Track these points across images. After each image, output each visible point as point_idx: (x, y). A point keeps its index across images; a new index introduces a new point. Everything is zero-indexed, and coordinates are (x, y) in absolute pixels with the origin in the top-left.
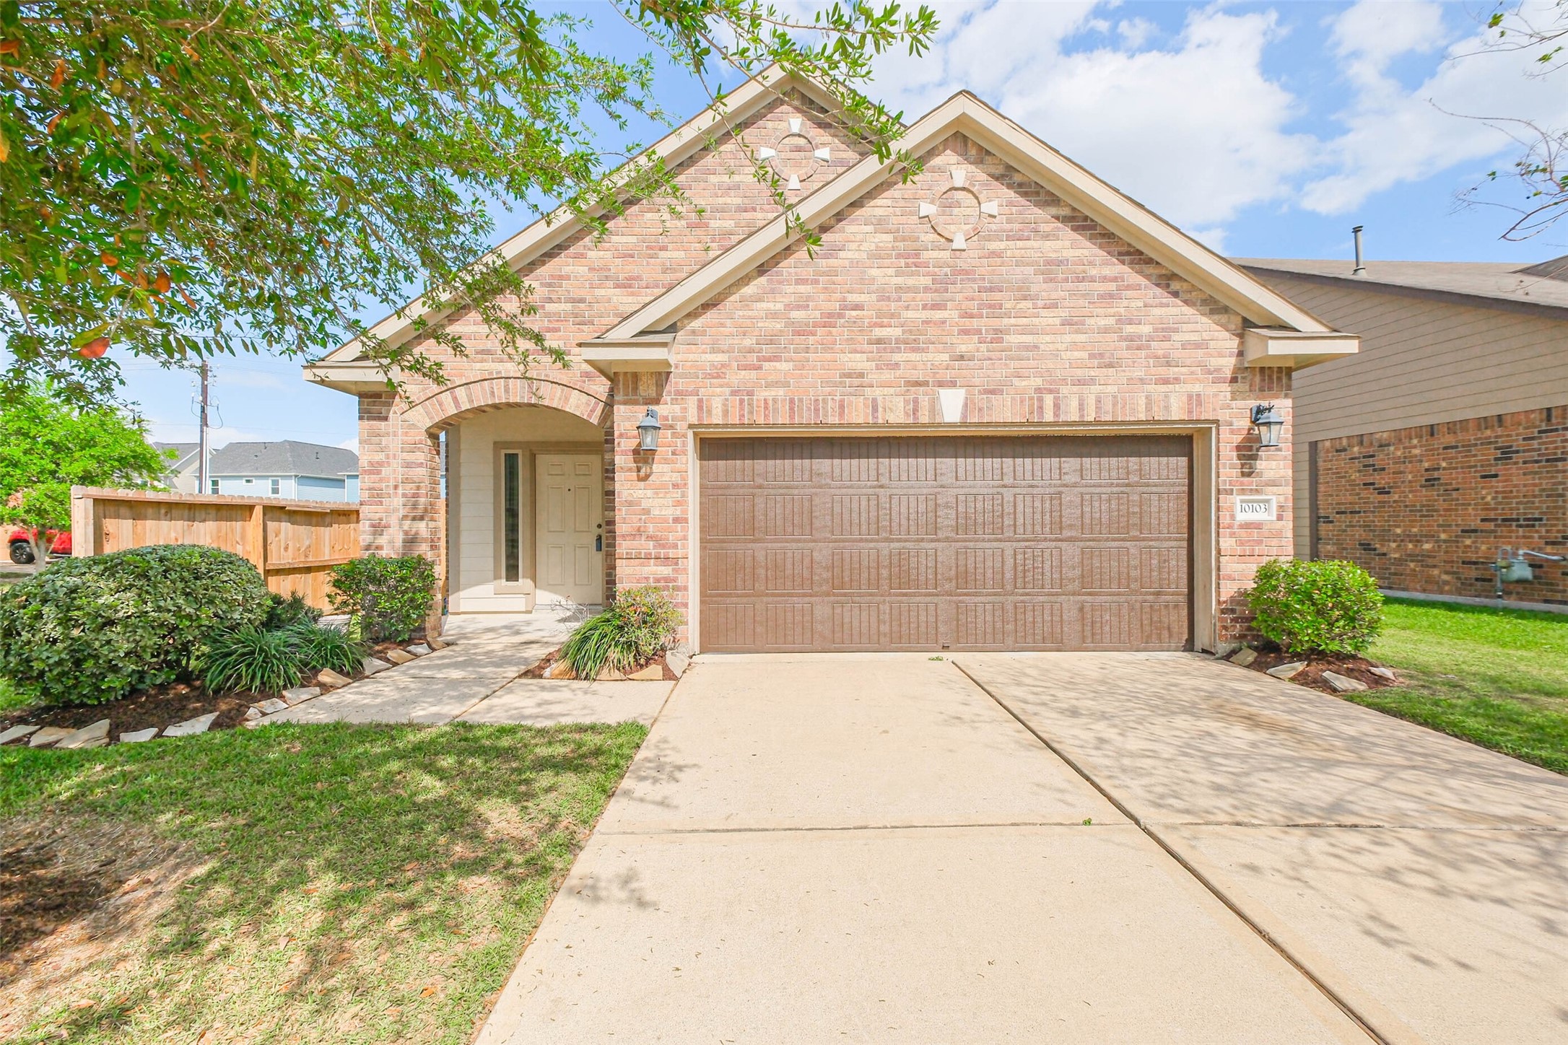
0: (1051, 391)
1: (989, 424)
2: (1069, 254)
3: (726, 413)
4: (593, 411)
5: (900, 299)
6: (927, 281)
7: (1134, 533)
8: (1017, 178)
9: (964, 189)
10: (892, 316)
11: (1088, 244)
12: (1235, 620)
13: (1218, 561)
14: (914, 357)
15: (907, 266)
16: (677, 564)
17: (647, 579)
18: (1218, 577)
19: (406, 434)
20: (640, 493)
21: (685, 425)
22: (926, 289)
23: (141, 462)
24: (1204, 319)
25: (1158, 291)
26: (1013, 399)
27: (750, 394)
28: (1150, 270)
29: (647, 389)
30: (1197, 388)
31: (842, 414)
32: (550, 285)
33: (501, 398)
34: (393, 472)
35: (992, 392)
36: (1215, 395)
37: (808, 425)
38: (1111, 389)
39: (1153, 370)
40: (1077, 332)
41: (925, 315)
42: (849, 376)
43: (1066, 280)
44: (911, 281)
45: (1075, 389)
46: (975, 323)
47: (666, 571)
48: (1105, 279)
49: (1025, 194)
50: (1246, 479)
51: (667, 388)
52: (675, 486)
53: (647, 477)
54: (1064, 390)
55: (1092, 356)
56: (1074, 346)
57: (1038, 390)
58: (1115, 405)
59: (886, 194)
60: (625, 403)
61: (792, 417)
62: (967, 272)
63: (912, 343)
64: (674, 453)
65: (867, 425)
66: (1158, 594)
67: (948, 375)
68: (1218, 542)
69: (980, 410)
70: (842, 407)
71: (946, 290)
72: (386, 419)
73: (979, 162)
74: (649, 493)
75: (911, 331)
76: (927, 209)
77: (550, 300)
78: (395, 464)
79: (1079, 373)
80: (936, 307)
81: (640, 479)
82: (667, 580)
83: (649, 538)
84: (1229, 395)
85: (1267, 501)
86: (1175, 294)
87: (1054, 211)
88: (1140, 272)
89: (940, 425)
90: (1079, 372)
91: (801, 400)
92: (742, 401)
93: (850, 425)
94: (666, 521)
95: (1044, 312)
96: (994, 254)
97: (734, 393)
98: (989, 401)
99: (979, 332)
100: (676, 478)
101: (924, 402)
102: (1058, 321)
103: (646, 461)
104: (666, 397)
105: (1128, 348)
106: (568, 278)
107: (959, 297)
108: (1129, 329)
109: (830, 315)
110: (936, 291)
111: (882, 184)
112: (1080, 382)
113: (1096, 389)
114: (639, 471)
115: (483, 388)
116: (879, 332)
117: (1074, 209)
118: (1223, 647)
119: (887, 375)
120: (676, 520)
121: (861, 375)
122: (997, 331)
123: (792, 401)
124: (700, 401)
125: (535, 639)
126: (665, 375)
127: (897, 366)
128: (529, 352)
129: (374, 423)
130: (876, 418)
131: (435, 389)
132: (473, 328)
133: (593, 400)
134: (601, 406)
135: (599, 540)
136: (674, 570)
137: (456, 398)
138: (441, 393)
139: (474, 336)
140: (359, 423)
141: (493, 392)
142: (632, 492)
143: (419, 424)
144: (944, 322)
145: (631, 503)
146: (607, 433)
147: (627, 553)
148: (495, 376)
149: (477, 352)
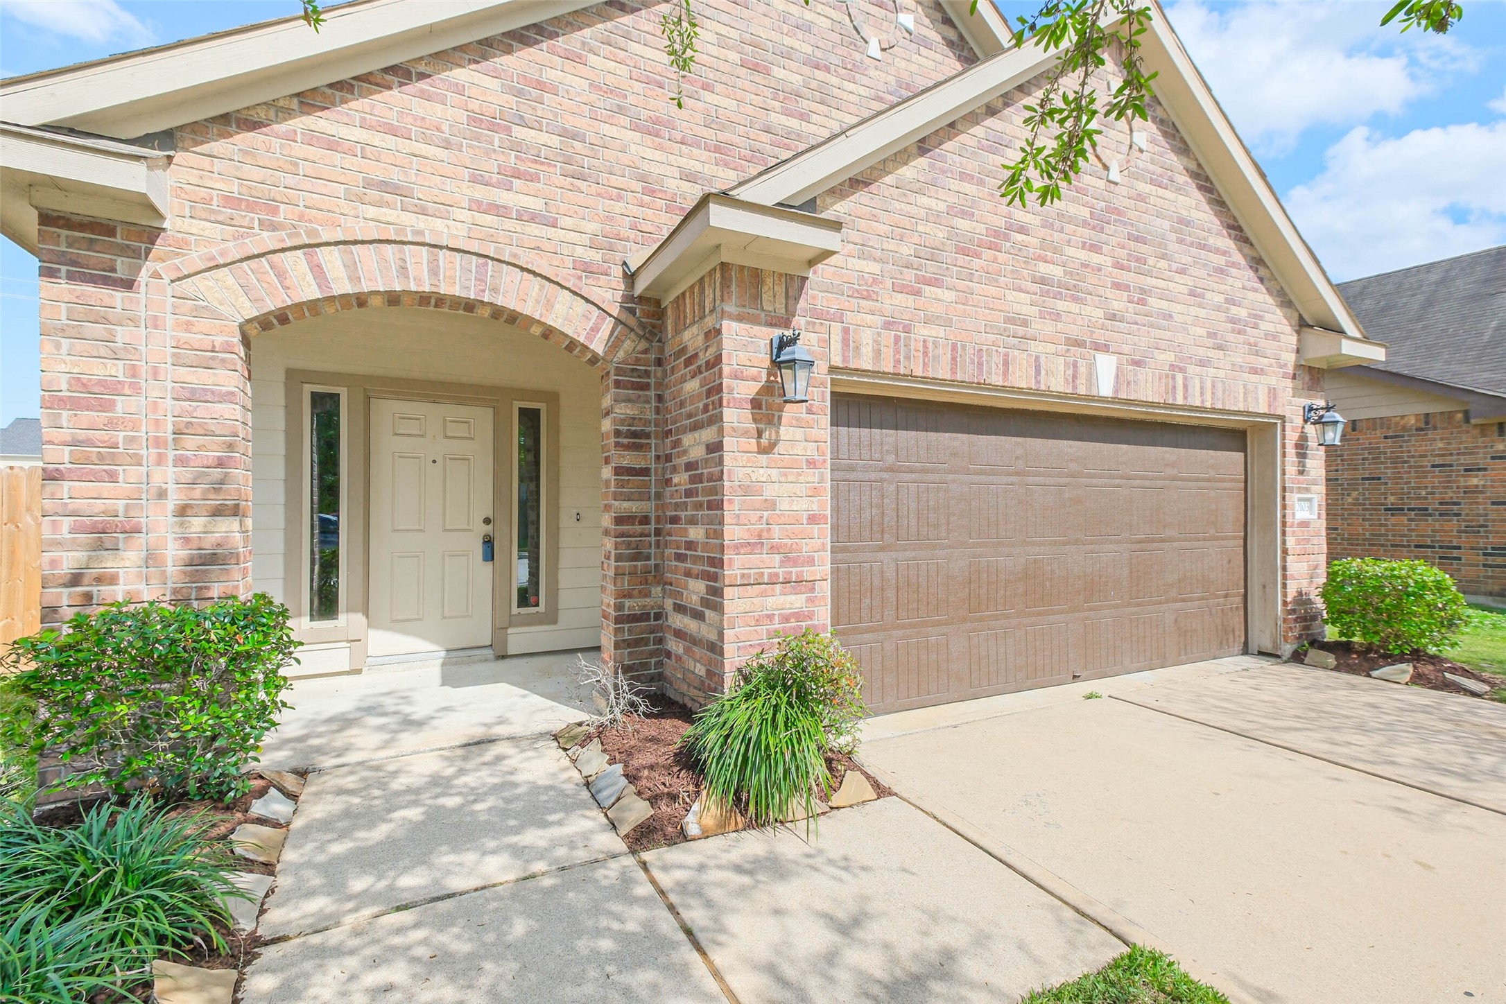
0: (1182, 370)
1: (1134, 403)
2: (1196, 215)
3: (878, 353)
4: (595, 329)
5: (1061, 231)
6: (1085, 213)
7: (1212, 532)
10: (1056, 250)
11: (1207, 208)
12: (1296, 620)
13: (1284, 560)
14: (1075, 308)
16: (813, 590)
17: (770, 617)
18: (1284, 577)
19: (188, 327)
20: (761, 474)
21: (824, 366)
24: (1278, 311)
25: (1251, 274)
26: (1154, 375)
27: (907, 330)
28: (1247, 249)
29: (773, 299)
30: (1273, 381)
32: (521, 93)
34: (149, 407)
35: (1137, 363)
36: (1284, 390)
37: (970, 384)
38: (1221, 374)
39: (1247, 358)
40: (1200, 306)
41: (1083, 255)
42: (1013, 321)
43: (1192, 244)
44: (1074, 209)
45: (1198, 369)
46: (1125, 277)
47: (796, 602)
48: (1218, 251)
49: (1165, 134)
50: (1301, 477)
51: (802, 304)
52: (811, 464)
53: (771, 447)
54: (1192, 369)
55: (1209, 335)
56: (1197, 321)
57: (1172, 367)
58: (1224, 391)
60: (740, 318)
61: (953, 370)
62: (1119, 213)
63: (1072, 289)
65: (1030, 393)
66: (1226, 596)
67: (1101, 336)
68: (1284, 542)
69: (1129, 383)
70: (1006, 363)
71: (1102, 230)
72: (128, 285)
74: (775, 474)
75: (1071, 274)
77: (523, 122)
78: (157, 391)
79: (1201, 352)
80: (1095, 248)
81: (761, 450)
82: (798, 616)
83: (774, 549)
84: (1291, 394)
85: (1309, 500)
86: (1261, 280)
87: (1185, 161)
88: (1240, 250)
89: (1095, 400)
91: (964, 347)
92: (897, 339)
93: (1013, 391)
95: (1177, 277)
96: (1141, 198)
97: (888, 325)
98: (1135, 374)
99: (1126, 288)
100: (812, 450)
101: (1083, 368)
102: (1185, 290)
103: (770, 422)
104: (799, 319)
105: (1233, 331)
106: (553, 90)
107: (1114, 241)
108: (1234, 310)
109: (996, 234)
110: (1093, 228)
113: (1212, 371)
114: (760, 435)
116: (1044, 269)
117: (1199, 165)
118: (1287, 649)
119: (1048, 327)
120: (813, 519)
121: (1025, 323)
122: (1143, 291)
123: (954, 347)
124: (846, 331)
125: (479, 732)
126: (797, 283)
127: (1057, 316)
128: (478, 206)
129: (89, 289)
130: (1038, 382)
131: (268, 240)
132: (358, 134)
133: (596, 312)
134: (609, 324)
135: (488, 543)
136: (809, 600)
137: (319, 266)
138: (283, 250)
139: (364, 151)
140: (44, 283)
141: (404, 268)
142: (749, 470)
143: (225, 310)
144: (1100, 270)
145: (747, 491)
146: (619, 371)
147: (743, 576)
148: (410, 239)
149: (368, 184)
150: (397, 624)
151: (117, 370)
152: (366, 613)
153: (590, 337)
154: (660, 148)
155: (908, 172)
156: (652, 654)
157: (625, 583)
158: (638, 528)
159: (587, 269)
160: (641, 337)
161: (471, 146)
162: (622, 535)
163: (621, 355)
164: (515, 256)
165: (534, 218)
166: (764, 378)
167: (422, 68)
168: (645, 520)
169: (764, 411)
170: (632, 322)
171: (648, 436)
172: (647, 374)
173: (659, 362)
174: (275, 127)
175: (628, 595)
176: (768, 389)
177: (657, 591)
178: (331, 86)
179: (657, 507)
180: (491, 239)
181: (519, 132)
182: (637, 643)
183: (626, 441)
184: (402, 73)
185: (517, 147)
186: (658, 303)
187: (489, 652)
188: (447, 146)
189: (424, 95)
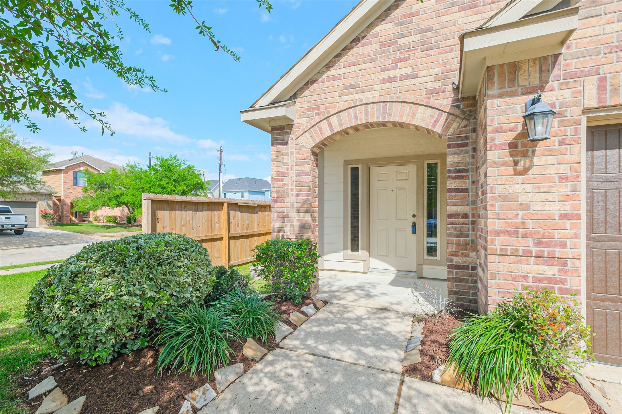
4: (437, 121)
16: (565, 264)
17: (526, 278)
19: (298, 153)
20: (518, 188)
21: (578, 110)
29: (528, 77)
32: (401, 24)
33: (362, 120)
34: (291, 179)
47: (551, 271)
51: (555, 72)
52: (564, 179)
53: (525, 171)
60: (499, 96)
64: (561, 143)
72: (286, 143)
74: (528, 187)
77: (403, 36)
78: (292, 174)
81: (517, 173)
82: (551, 280)
83: (528, 235)
94: (551, 217)
100: (565, 169)
103: (525, 154)
104: (553, 83)
106: (417, 14)
114: (516, 163)
115: (349, 115)
120: (564, 216)
124: (603, 80)
125: (386, 305)
126: (550, 60)
128: (384, 81)
129: (280, 147)
131: (317, 119)
132: (343, 71)
133: (437, 112)
134: (445, 115)
135: (414, 226)
136: (560, 271)
137: (330, 124)
138: (321, 121)
139: (344, 76)
140: (271, 147)
141: (356, 116)
142: (507, 186)
143: (307, 146)
145: (504, 199)
146: (450, 139)
147: (501, 250)
148: (358, 104)
149: (345, 88)
150: (380, 257)
151: (284, 169)
152: (369, 251)
153: (434, 126)
154: (478, 13)
156: (470, 288)
157: (453, 248)
158: (461, 220)
159: (433, 92)
160: (462, 119)
161: (380, 57)
162: (452, 223)
163: (451, 131)
164: (398, 97)
165: (407, 77)
166: (520, 128)
167: (363, 35)
168: (466, 216)
169: (520, 148)
170: (457, 112)
171: (467, 171)
172: (467, 138)
173: (474, 130)
174: (320, 79)
175: (456, 255)
176: (524, 134)
177: (473, 254)
178: (335, 57)
179: (473, 210)
180: (389, 93)
181: (401, 41)
182: (461, 280)
183: (454, 175)
184: (356, 40)
185: (400, 49)
186: (474, 98)
187: (415, 274)
188: (372, 61)
189: (365, 45)
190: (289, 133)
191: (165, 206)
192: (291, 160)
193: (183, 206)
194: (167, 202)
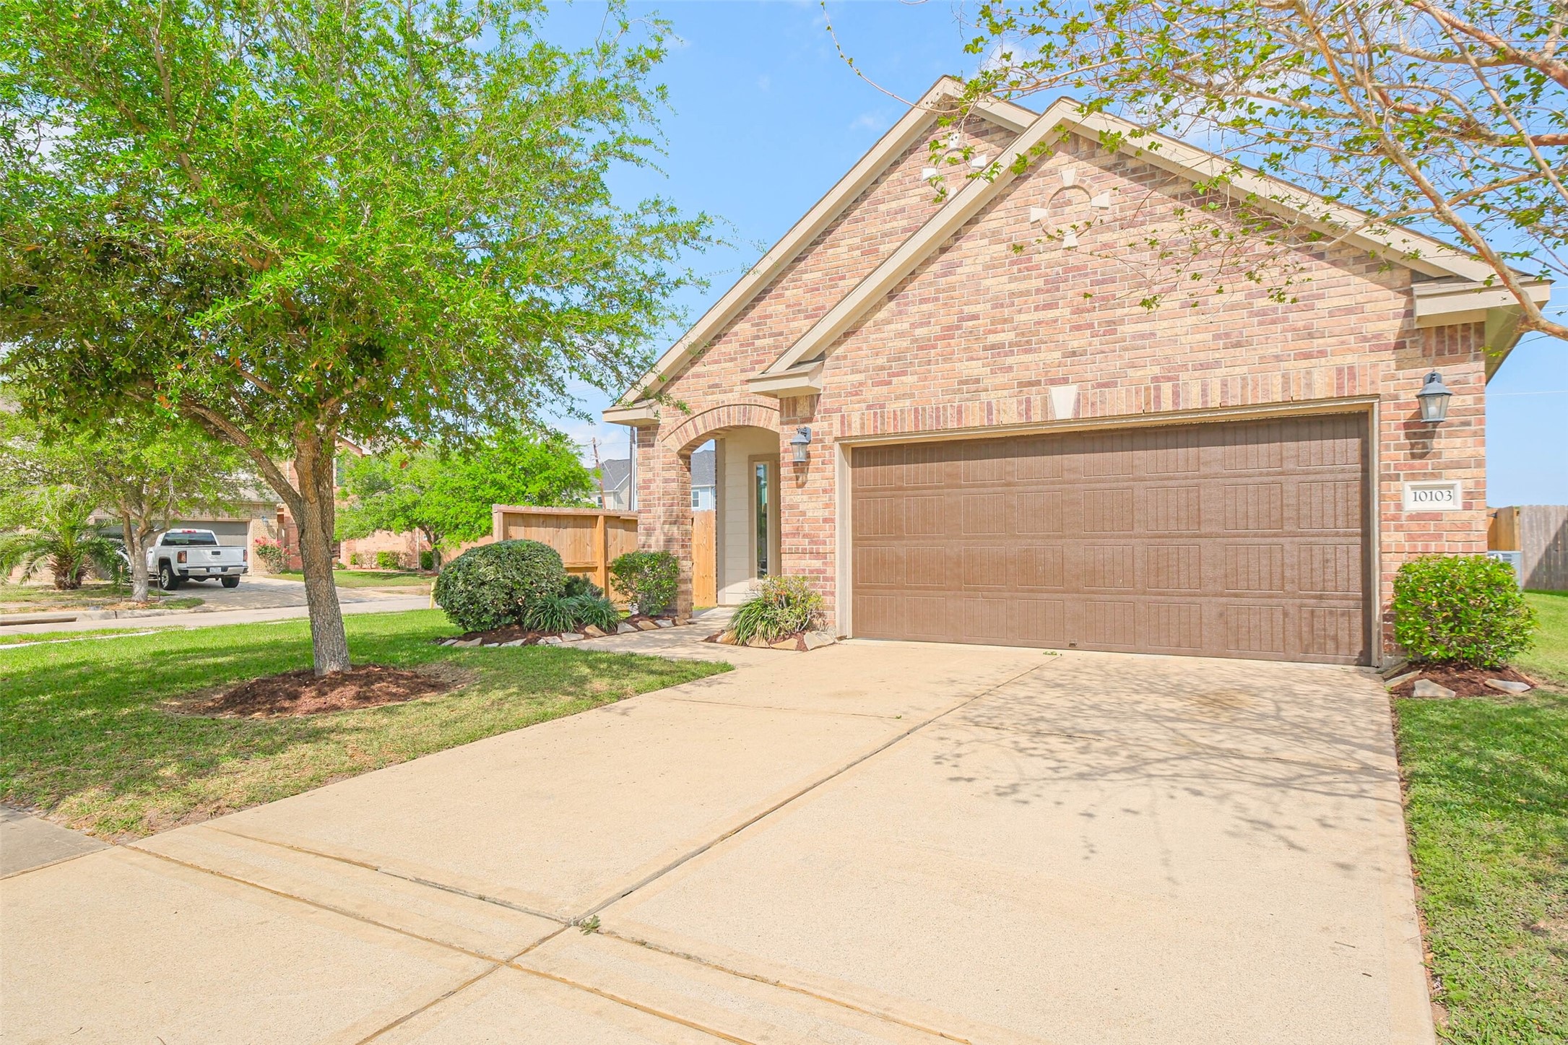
0: (1169, 379)
1: (1103, 418)
3: (863, 425)
5: (1013, 304)
6: (1040, 283)
7: (1290, 527)
8: (1130, 164)
9: (1074, 187)
10: (1005, 321)
13: (1380, 559)
14: (1027, 358)
15: (1020, 271)
16: (823, 558)
17: (804, 570)
18: (1381, 578)
19: (665, 457)
20: (798, 498)
21: (832, 438)
22: (1038, 291)
23: (576, 481)
24: (1358, 280)
25: (1299, 255)
26: (1127, 391)
27: (882, 406)
29: (803, 410)
30: (1350, 359)
31: (959, 420)
32: (757, 325)
33: (726, 422)
34: (657, 486)
35: (1106, 385)
36: (1374, 366)
37: (931, 432)
38: (1239, 371)
39: (1291, 345)
40: (1199, 313)
41: (1042, 315)
42: (966, 382)
43: (1186, 260)
44: (1023, 286)
45: (1197, 374)
46: (1087, 318)
47: (817, 564)
49: (1140, 179)
50: (1418, 462)
51: (818, 408)
52: (825, 491)
53: (804, 484)
54: (1183, 376)
55: (1217, 337)
56: (1196, 329)
57: (1156, 379)
58: (1244, 388)
59: (999, 207)
60: (787, 423)
61: (917, 425)
62: (1078, 268)
63: (1025, 346)
64: (823, 463)
65: (983, 428)
66: (1321, 597)
67: (1060, 373)
69: (1093, 404)
70: (960, 412)
71: (1058, 289)
72: (653, 445)
73: (1091, 156)
74: (805, 498)
75: (1023, 334)
76: (1037, 213)
77: (758, 337)
78: (659, 481)
80: (1047, 307)
81: (799, 486)
82: (819, 571)
83: (805, 536)
84: (1393, 365)
85: (1452, 487)
87: (1171, 189)
89: (1053, 422)
90: (1202, 356)
91: (924, 409)
92: (875, 414)
93: (968, 429)
94: (817, 521)
96: (1107, 246)
97: (869, 407)
98: (1102, 394)
99: (1091, 326)
100: (825, 484)
101: (1037, 401)
102: (1177, 304)
103: (802, 471)
104: (817, 416)
105: (1260, 323)
106: (770, 316)
107: (1070, 294)
109: (949, 328)
110: (1048, 291)
111: (995, 198)
112: (1204, 366)
113: (1221, 372)
114: (797, 479)
115: (713, 416)
116: (992, 339)
119: (1002, 378)
120: (825, 520)
121: (977, 381)
122: (1110, 323)
123: (916, 410)
124: (843, 417)
126: (816, 398)
127: (1010, 368)
128: (742, 383)
129: (646, 449)
130: (990, 420)
131: (683, 420)
132: (706, 369)
136: (824, 563)
137: (696, 425)
138: (687, 422)
139: (710, 374)
140: (638, 449)
141: (719, 419)
142: (793, 497)
143: (674, 448)
144: (1056, 321)
145: (791, 507)
147: (792, 549)
148: (721, 405)
149: (709, 387)
151: (650, 475)
155: (881, 315)
161: (740, 357)
167: (724, 332)
169: (800, 467)
174: (685, 376)
178: (699, 353)
180: (749, 395)
181: (758, 343)
184: (718, 337)
185: (756, 350)
188: (732, 360)
189: (726, 343)
190: (655, 434)
191: (520, 520)
192: (657, 464)
193: (541, 520)
194: (522, 515)
